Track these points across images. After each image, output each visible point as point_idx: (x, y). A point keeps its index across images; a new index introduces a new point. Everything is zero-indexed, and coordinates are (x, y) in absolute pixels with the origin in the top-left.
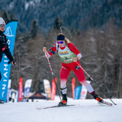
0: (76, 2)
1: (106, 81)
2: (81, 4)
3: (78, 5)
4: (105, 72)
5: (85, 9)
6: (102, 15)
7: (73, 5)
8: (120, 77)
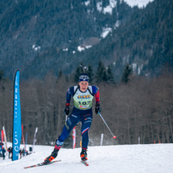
0: (10, 55)
1: (46, 127)
2: (14, 57)
3: (11, 58)
4: (46, 119)
5: (18, 62)
6: (34, 67)
7: (7, 58)
8: (59, 123)
